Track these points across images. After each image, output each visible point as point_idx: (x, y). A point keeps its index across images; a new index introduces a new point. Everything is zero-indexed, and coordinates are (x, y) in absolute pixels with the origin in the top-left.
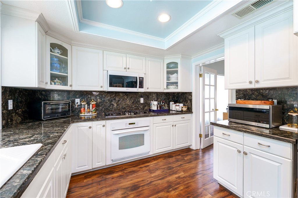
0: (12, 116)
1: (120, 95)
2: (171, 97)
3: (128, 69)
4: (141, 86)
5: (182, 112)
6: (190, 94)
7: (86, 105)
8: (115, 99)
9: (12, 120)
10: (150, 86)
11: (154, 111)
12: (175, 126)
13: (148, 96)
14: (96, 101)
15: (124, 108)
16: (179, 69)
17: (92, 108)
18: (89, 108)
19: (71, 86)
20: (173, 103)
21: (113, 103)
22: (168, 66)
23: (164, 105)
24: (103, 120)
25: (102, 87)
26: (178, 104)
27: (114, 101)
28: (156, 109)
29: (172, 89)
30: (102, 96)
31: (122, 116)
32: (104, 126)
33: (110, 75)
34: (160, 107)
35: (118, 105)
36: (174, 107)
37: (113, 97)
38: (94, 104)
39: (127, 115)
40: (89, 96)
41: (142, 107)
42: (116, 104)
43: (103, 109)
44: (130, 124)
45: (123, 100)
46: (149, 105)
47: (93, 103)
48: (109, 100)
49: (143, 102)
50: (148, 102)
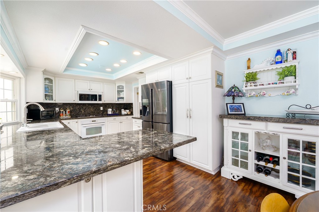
1: (86, 106)
2: (122, 106)
3: (92, 90)
4: (100, 100)
5: (127, 115)
6: (132, 104)
7: (64, 112)
8: (83, 108)
10: (106, 99)
11: (109, 115)
12: (122, 122)
13: (106, 106)
14: (70, 109)
15: (89, 113)
16: (124, 89)
17: (68, 113)
18: (66, 113)
19: (55, 100)
20: (123, 110)
21: (81, 110)
22: (118, 87)
23: (116, 111)
24: (76, 119)
25: (74, 101)
26: (126, 110)
27: (82, 109)
28: (111, 114)
29: (121, 101)
30: (74, 106)
31: (87, 117)
32: (77, 122)
33: (79, 94)
34: (114, 112)
35: (84, 112)
36: (123, 112)
37: (82, 106)
40: (65, 106)
41: (101, 112)
44: (92, 121)
45: (88, 108)
46: (107, 111)
47: (68, 110)
48: (78, 108)
49: (102, 109)
50: (106, 109)
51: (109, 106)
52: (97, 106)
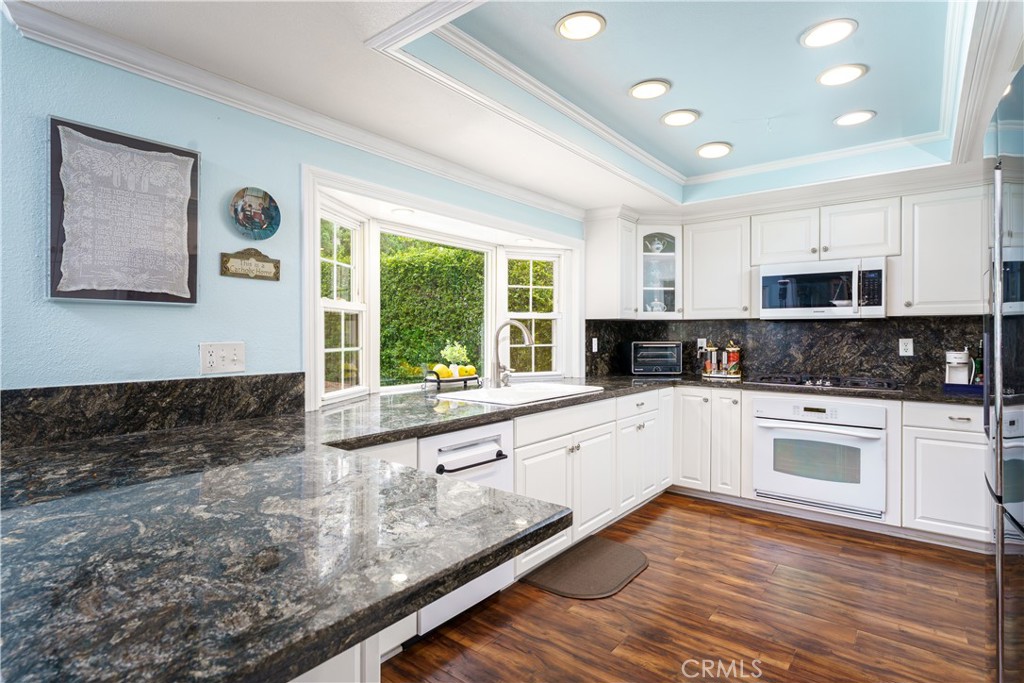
0: (596, 362)
7: (714, 354)
9: (596, 368)
11: (950, 388)
13: (939, 334)
17: (729, 361)
18: (720, 360)
19: (681, 311)
21: (792, 351)
24: (734, 387)
25: (746, 309)
28: (962, 383)
32: (735, 402)
33: (764, 278)
37: (793, 335)
38: (733, 352)
39: (809, 384)
41: (904, 369)
42: (801, 357)
43: (764, 367)
44: (806, 409)
45: (826, 343)
47: (731, 350)
49: (910, 353)
50: (936, 352)
51: (964, 333)
52: (877, 331)
